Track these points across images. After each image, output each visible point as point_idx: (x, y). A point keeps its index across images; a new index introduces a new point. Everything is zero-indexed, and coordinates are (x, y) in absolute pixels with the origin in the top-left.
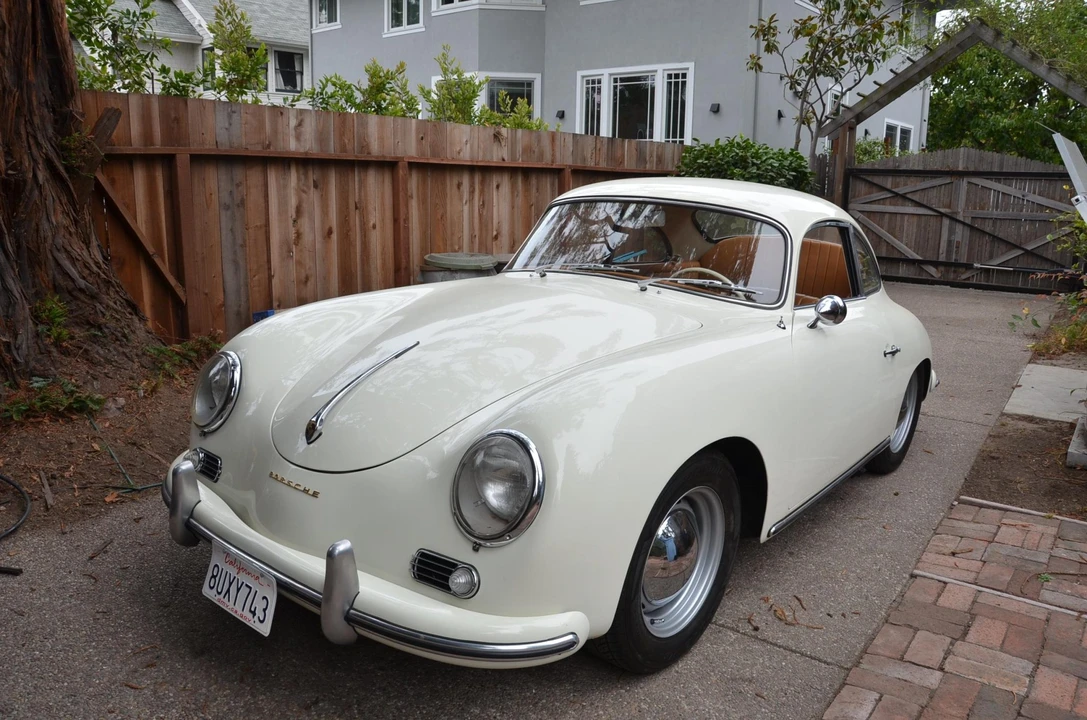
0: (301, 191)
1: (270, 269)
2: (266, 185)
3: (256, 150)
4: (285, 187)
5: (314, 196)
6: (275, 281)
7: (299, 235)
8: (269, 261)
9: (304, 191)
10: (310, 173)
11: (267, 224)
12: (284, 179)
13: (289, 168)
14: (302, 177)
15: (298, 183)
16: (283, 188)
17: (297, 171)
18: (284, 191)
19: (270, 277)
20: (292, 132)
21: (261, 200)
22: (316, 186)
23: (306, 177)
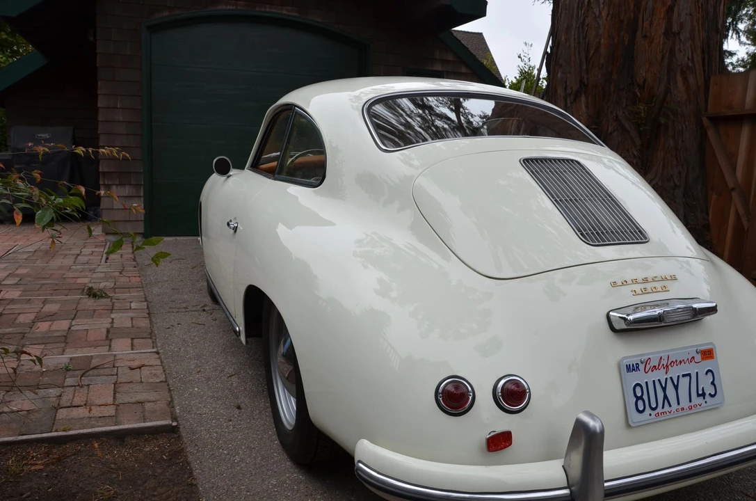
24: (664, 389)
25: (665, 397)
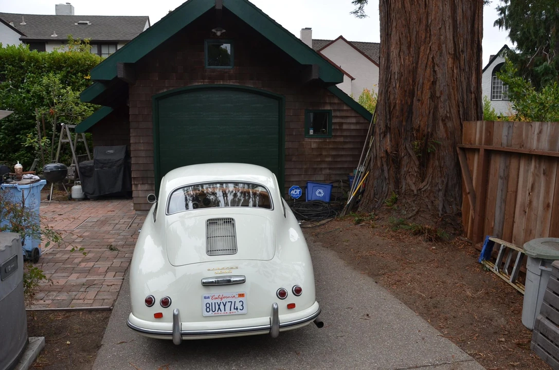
0: (535, 175)
1: (514, 217)
2: (519, 169)
3: (515, 148)
4: (528, 171)
5: (543, 179)
6: (515, 225)
7: (531, 202)
8: (514, 213)
9: (537, 175)
10: (542, 164)
11: (516, 192)
12: (528, 166)
13: (531, 160)
14: (537, 165)
15: (534, 170)
16: (526, 171)
17: (535, 162)
18: (527, 173)
19: (514, 222)
20: (536, 137)
21: (516, 177)
22: (544, 174)
23: (540, 167)
24: (219, 306)
25: (219, 308)
